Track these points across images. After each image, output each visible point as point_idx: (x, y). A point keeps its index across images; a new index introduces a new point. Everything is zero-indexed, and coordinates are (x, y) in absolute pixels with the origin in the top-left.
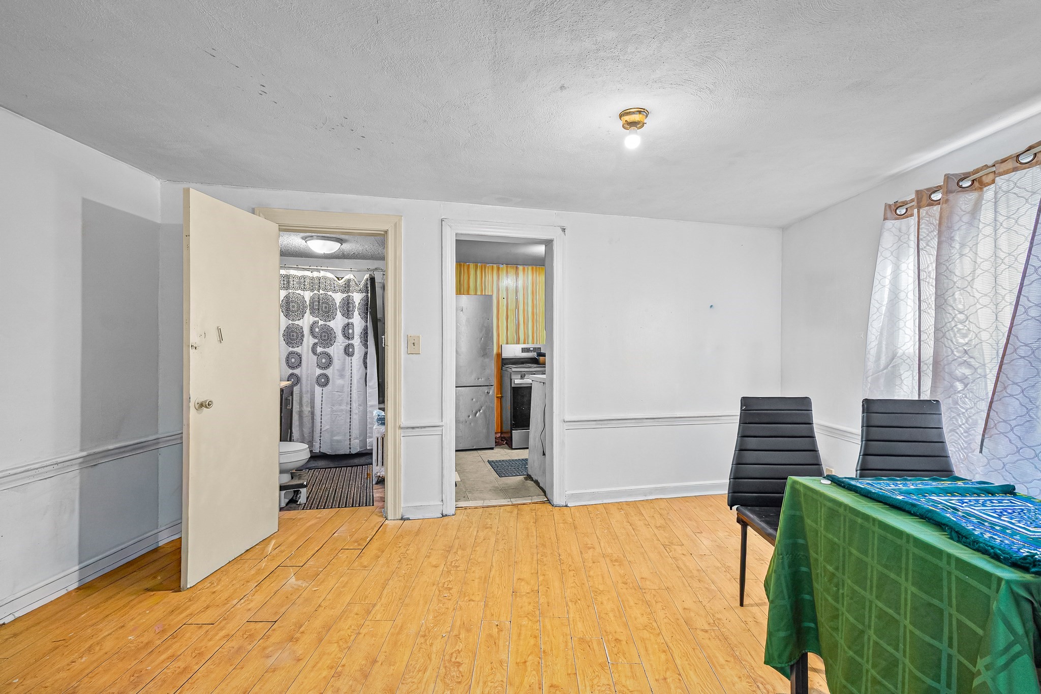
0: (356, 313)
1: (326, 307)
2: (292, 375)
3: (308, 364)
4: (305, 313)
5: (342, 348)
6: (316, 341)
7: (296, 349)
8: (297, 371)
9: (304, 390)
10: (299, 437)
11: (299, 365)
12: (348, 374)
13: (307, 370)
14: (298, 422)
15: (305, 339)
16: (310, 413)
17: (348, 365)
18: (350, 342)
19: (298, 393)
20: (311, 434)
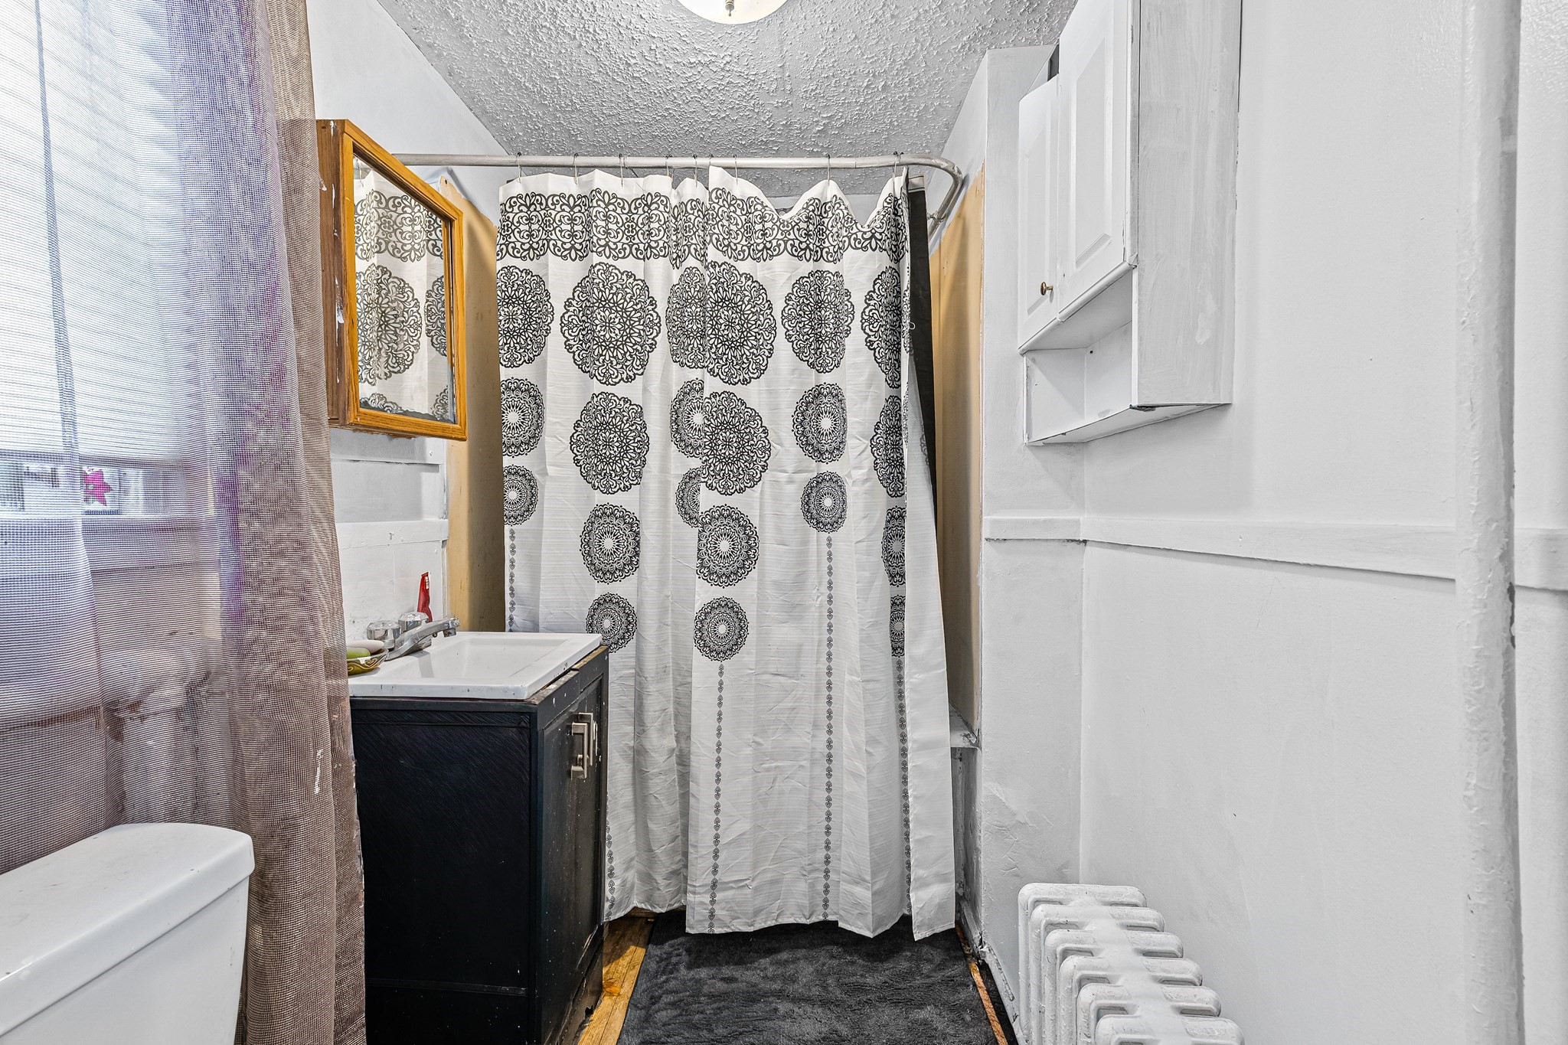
0: (855, 341)
1: (730, 324)
2: (604, 603)
3: (663, 561)
4: (653, 346)
5: (793, 494)
6: (695, 463)
7: (618, 499)
8: (623, 588)
9: (650, 666)
10: (634, 853)
11: (632, 563)
12: (816, 599)
13: (662, 583)
14: (630, 789)
15: (653, 457)
16: (674, 758)
17: (819, 564)
18: (825, 468)
19: (627, 677)
20: (679, 841)
